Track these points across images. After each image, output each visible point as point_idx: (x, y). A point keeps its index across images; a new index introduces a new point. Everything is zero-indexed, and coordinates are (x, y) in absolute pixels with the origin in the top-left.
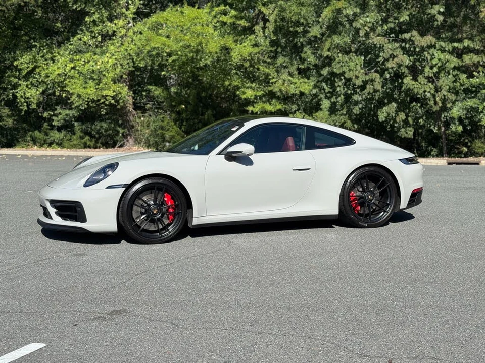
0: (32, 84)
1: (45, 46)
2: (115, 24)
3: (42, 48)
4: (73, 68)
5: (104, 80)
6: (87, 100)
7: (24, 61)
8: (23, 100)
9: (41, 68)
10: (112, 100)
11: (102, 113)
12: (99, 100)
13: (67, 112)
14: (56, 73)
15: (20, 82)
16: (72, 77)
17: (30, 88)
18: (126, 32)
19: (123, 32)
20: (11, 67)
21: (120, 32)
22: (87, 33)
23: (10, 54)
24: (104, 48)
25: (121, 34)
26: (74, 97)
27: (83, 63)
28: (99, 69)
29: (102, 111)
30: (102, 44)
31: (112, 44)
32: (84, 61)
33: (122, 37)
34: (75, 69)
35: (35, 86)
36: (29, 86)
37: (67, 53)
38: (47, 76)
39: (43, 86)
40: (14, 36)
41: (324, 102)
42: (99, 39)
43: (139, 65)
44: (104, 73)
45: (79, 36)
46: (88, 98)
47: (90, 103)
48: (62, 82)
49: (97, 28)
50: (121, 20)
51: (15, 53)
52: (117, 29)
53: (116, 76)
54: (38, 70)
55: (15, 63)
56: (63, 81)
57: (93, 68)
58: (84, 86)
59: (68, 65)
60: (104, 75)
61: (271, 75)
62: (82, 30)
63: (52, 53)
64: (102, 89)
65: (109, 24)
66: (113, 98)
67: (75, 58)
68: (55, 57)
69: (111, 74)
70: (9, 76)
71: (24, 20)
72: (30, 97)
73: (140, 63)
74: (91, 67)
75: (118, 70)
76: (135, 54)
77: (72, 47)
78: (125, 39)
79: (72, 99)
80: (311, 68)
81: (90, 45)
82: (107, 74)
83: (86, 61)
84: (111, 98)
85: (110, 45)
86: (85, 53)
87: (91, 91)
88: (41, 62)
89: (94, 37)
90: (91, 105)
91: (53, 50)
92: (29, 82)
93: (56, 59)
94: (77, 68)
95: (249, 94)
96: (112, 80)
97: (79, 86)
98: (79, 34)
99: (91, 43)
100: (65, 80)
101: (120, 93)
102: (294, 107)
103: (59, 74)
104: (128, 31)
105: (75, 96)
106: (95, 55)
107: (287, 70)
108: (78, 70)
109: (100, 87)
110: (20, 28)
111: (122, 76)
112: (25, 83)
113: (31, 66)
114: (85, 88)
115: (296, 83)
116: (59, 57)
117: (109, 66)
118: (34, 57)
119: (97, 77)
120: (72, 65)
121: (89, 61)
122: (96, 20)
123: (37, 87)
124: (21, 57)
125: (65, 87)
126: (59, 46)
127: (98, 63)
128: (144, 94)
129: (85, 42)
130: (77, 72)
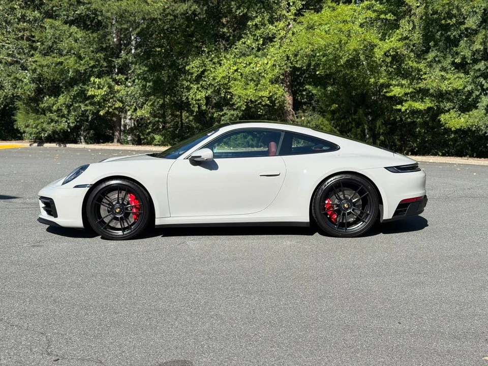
0: (202, 87)
1: (214, 51)
2: (276, 27)
3: (210, 53)
4: (236, 70)
5: (263, 81)
6: (246, 101)
7: (194, 65)
8: (194, 102)
9: (209, 72)
10: (268, 100)
11: (259, 113)
12: (256, 101)
13: (232, 112)
14: (221, 75)
15: (192, 85)
16: (235, 80)
17: (200, 91)
18: (286, 34)
19: (283, 33)
20: (184, 71)
21: (280, 34)
22: (250, 36)
23: (184, 60)
24: (265, 50)
25: (280, 36)
26: (235, 98)
27: (245, 65)
28: (258, 71)
29: (260, 111)
30: (264, 47)
31: (273, 46)
32: (246, 64)
33: (281, 38)
34: (238, 72)
35: (205, 89)
36: (200, 89)
37: (233, 56)
38: (214, 79)
39: (212, 88)
40: (188, 43)
41: (482, 99)
42: (261, 42)
43: (296, 65)
44: (263, 74)
45: (243, 40)
46: (247, 100)
47: (249, 104)
48: (226, 84)
49: (258, 31)
50: (282, 22)
51: (187, 58)
52: (277, 31)
53: (273, 77)
54: (206, 74)
55: (187, 68)
56: (228, 83)
57: (254, 70)
58: (244, 87)
59: (232, 68)
60: (264, 76)
61: (422, 71)
62: (246, 34)
63: (218, 58)
64: (260, 90)
65: (271, 27)
66: (270, 98)
67: (238, 60)
68: (221, 60)
69: (270, 75)
70: (183, 80)
71: (196, 28)
72: (200, 99)
73: (297, 63)
74: (252, 69)
75: (276, 71)
76: (293, 55)
77: (237, 50)
78: (284, 40)
79: (234, 101)
80: (469, 62)
81: (253, 49)
82: (266, 75)
83: (248, 63)
84: (267, 99)
85: (271, 47)
86: (248, 55)
87: (250, 92)
88: (209, 65)
89: (257, 40)
90: (250, 105)
91: (221, 54)
92: (199, 86)
93: (222, 62)
94: (239, 71)
95: (396, 91)
96: (269, 82)
97: (240, 87)
98: (244, 38)
99: (254, 45)
100: (229, 82)
101: (276, 94)
102: (448, 105)
103: (223, 77)
104: (288, 32)
105: (237, 97)
106: (255, 58)
107: (440, 65)
108: (240, 72)
109: (258, 88)
110: (192, 35)
111: (279, 76)
112: (196, 87)
113: (201, 70)
114: (245, 89)
115: (450, 79)
116: (225, 61)
117: (268, 67)
118: (203, 61)
119: (256, 78)
120: (235, 68)
121: (250, 63)
122: (258, 23)
123: (207, 89)
124: (192, 61)
125: (229, 89)
126: (226, 50)
127: (258, 65)
128: (304, 93)
129: (248, 45)
130: (239, 74)
